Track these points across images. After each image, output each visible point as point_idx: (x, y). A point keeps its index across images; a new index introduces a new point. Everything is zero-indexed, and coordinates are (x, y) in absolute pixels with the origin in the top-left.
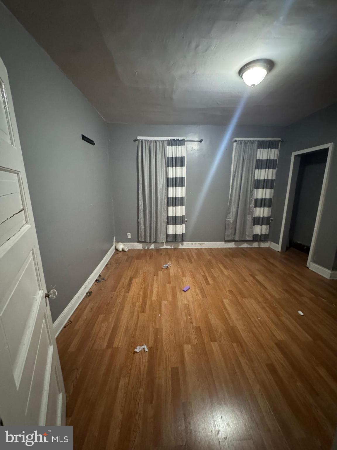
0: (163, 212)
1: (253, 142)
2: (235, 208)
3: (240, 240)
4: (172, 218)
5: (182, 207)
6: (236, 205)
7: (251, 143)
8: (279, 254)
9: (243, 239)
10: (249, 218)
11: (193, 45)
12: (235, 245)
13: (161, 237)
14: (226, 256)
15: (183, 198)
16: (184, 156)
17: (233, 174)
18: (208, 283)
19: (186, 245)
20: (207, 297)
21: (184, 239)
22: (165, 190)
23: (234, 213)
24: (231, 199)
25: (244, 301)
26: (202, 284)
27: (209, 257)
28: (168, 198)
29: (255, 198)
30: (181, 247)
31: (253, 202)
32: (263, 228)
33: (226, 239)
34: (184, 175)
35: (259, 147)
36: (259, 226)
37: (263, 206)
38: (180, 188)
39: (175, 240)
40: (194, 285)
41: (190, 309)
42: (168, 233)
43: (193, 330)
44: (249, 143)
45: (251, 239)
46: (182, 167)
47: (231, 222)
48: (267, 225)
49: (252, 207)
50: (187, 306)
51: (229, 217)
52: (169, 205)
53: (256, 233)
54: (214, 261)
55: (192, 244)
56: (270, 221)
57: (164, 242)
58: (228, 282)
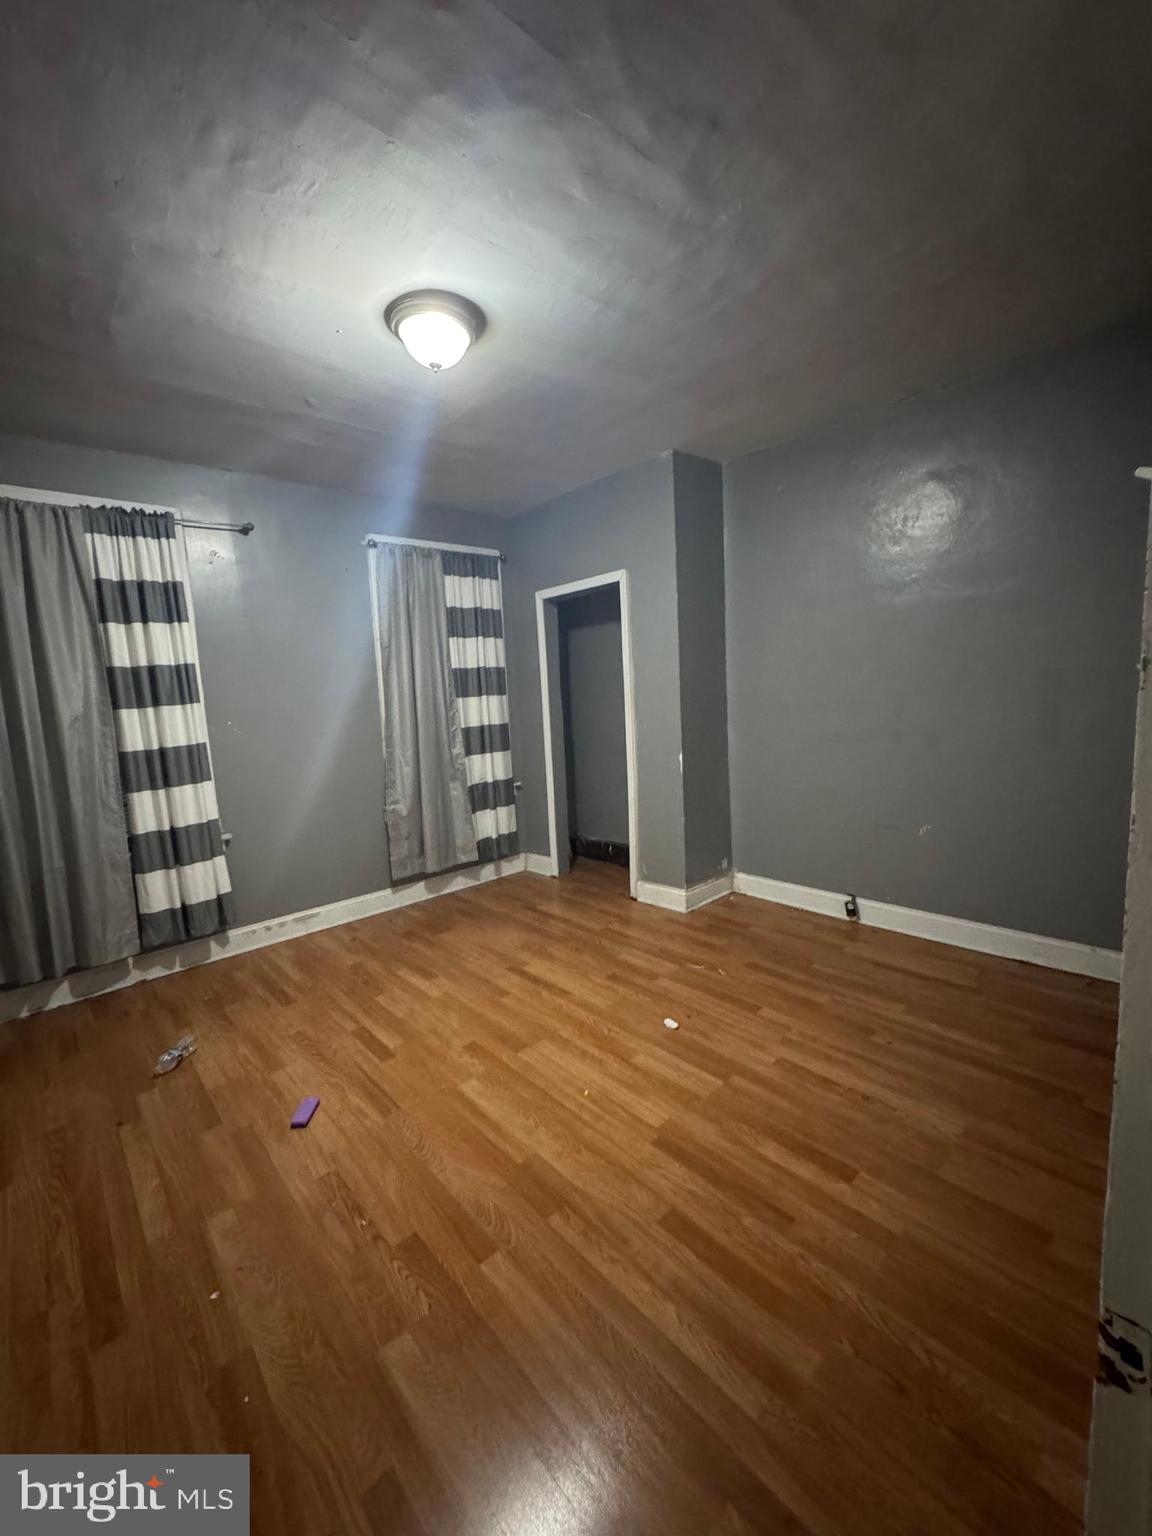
0: (101, 821)
1: (428, 554)
2: (408, 765)
3: (443, 867)
4: (155, 843)
5: (199, 785)
6: (410, 753)
7: (424, 556)
8: (557, 882)
9: (451, 864)
10: (457, 792)
11: (223, 141)
12: (429, 889)
13: (110, 936)
14: (409, 935)
15: (201, 747)
16: (178, 579)
17: (382, 652)
18: (384, 1053)
19: (244, 939)
20: (399, 1104)
21: (229, 918)
22: (104, 724)
23: (409, 782)
24: (389, 738)
25: (526, 1059)
26: (366, 1067)
27: (349, 960)
28: (122, 757)
29: (463, 726)
30: (217, 953)
31: (459, 738)
32: (499, 816)
33: (397, 875)
34: (192, 656)
35: (448, 570)
36: (489, 810)
37: (487, 748)
38: (178, 708)
39: (187, 931)
40: (329, 1084)
41: (351, 1185)
42: (144, 910)
43: (396, 1264)
44: (417, 557)
45: (474, 856)
46: (176, 624)
47: (404, 813)
48: (508, 804)
49: (460, 754)
50: (334, 1178)
51: (392, 799)
52: (134, 785)
53: (485, 836)
54: (373, 966)
55: (268, 929)
56: (515, 792)
57: (127, 958)
58: (454, 1020)
